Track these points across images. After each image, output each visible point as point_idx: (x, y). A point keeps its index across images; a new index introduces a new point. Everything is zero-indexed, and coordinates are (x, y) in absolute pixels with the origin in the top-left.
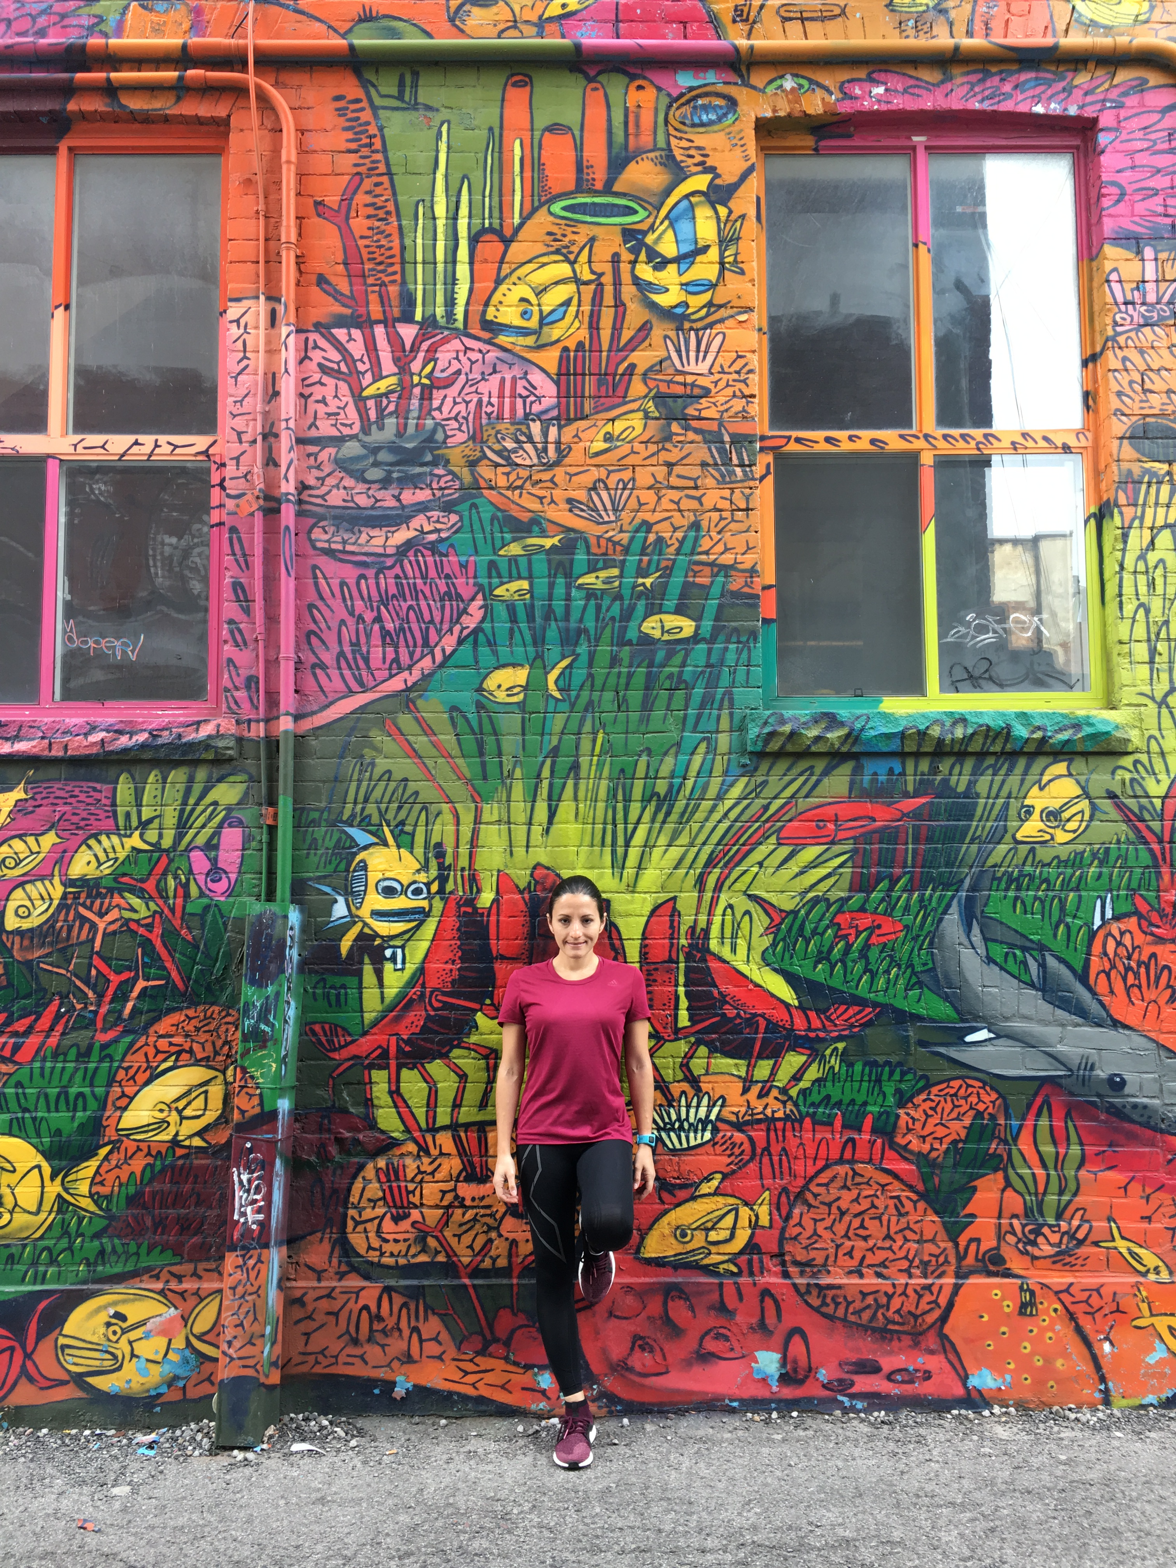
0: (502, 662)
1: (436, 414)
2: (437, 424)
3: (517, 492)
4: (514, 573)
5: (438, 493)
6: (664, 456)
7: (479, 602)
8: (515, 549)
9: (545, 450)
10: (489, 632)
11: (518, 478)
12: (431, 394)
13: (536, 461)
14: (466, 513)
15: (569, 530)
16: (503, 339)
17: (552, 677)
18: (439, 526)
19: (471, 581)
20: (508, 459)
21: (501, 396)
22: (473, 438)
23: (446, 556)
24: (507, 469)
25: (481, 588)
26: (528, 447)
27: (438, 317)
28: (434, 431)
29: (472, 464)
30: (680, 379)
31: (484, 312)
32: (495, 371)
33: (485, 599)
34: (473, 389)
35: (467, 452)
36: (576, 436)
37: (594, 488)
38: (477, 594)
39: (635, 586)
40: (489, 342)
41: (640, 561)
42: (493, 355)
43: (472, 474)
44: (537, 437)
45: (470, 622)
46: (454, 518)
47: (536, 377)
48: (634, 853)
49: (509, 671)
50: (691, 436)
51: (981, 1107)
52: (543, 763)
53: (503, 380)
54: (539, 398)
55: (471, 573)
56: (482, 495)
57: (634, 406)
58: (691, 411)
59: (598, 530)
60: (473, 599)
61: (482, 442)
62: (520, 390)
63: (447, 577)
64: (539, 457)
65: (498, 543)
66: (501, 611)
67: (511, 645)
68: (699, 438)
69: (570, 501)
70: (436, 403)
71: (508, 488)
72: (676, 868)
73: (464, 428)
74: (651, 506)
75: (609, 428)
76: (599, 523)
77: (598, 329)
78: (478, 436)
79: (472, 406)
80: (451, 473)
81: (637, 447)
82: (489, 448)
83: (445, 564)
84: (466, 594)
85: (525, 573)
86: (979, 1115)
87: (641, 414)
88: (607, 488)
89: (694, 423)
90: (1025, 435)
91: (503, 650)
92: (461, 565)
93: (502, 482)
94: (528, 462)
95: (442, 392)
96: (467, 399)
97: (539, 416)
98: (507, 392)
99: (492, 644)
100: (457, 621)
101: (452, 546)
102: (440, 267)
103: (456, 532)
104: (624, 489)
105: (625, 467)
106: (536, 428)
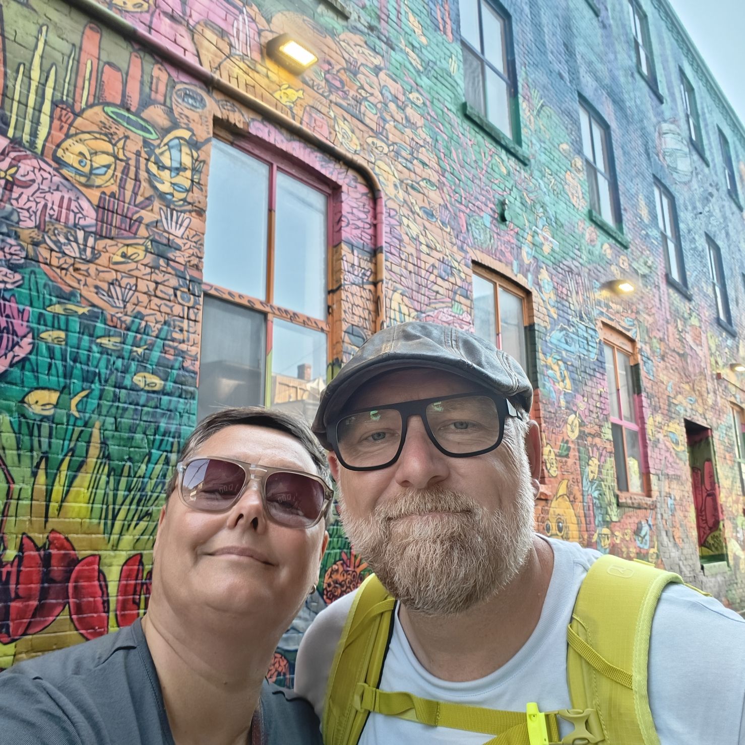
0: (41, 385)
1: (14, 202)
2: (14, 209)
3: (64, 272)
4: (56, 325)
5: (8, 257)
6: (154, 277)
7: (29, 339)
8: (58, 309)
9: (85, 250)
10: (34, 362)
11: (65, 262)
12: (12, 188)
13: (78, 255)
14: (27, 276)
15: (93, 305)
17: (74, 402)
18: (6, 279)
19: (25, 324)
20: (60, 248)
21: (60, 206)
22: (38, 227)
23: (9, 301)
24: (60, 255)
25: (32, 330)
26: (74, 244)
27: (24, 141)
28: (11, 213)
29: (36, 244)
30: (166, 235)
31: (55, 151)
32: (57, 189)
33: (33, 338)
34: (43, 195)
35: (33, 235)
36: (105, 248)
37: (112, 284)
38: (28, 333)
39: (131, 352)
40: (56, 170)
41: (135, 337)
42: (57, 179)
43: (35, 251)
44: (81, 241)
45: (20, 353)
46: (18, 277)
47: (85, 204)
48: (118, 524)
49: (46, 392)
50: (170, 270)
51: (280, 669)
52: (63, 460)
53: (62, 198)
54: (85, 217)
55: (25, 318)
56: (39, 267)
57: (141, 241)
58: (170, 255)
59: (113, 311)
60: (25, 336)
61: (44, 231)
62: (73, 207)
63: (8, 316)
64: (80, 254)
65: (47, 303)
66: (43, 348)
67: (48, 374)
68: (173, 272)
69: (97, 287)
70: (15, 195)
71: (58, 267)
73: (33, 218)
74: (145, 304)
75: (125, 249)
76: (113, 306)
77: (124, 188)
78: (42, 227)
79: (40, 206)
80: (19, 245)
81: (140, 266)
82: (49, 237)
83: (7, 307)
84: (21, 331)
85: (63, 326)
86: (279, 674)
87: (143, 248)
88: (120, 286)
89: (171, 263)
90: (308, 318)
91: (43, 377)
92: (19, 311)
93: (55, 262)
94: (73, 255)
95: (20, 190)
96: (38, 200)
97: (83, 228)
98: (65, 205)
99: (35, 371)
100: (12, 349)
101: (13, 295)
102: (30, 111)
103: (18, 287)
104: (130, 289)
105: (132, 276)
106: (80, 235)
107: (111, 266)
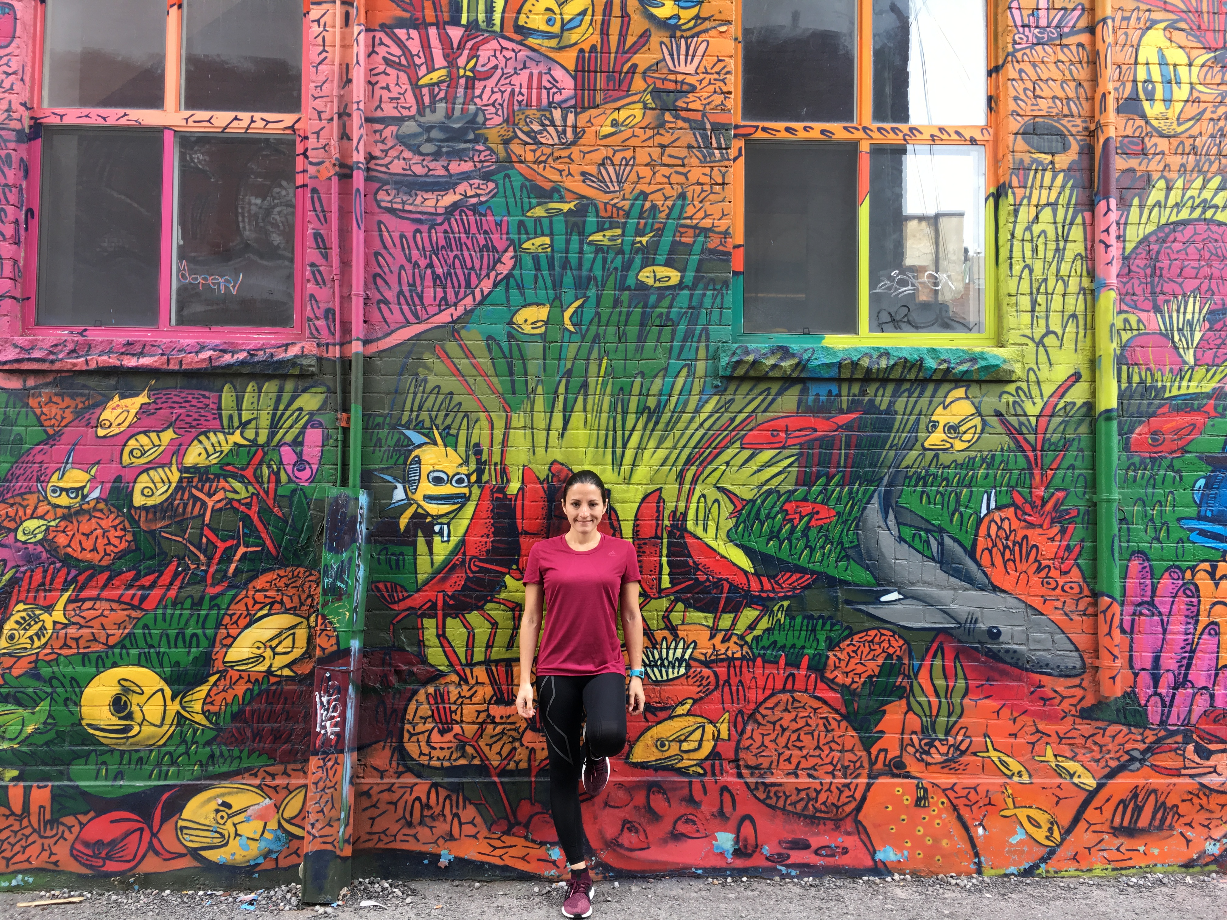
0: (528, 301)
1: (477, 100)
2: (478, 109)
3: (542, 166)
4: (539, 231)
5: (479, 165)
6: (658, 140)
7: (510, 253)
8: (539, 212)
9: (564, 132)
10: (518, 277)
11: (543, 154)
12: (474, 84)
13: (556, 141)
14: (501, 182)
15: (582, 197)
16: (532, 41)
17: (568, 314)
18: (479, 192)
19: (504, 237)
20: (534, 138)
21: (530, 87)
22: (507, 121)
23: (485, 216)
24: (534, 147)
25: (512, 242)
26: (551, 129)
27: (480, 22)
28: (476, 114)
29: (506, 142)
30: (672, 77)
31: (517, 19)
32: (525, 67)
33: (515, 251)
34: (508, 81)
35: (502, 132)
36: (589, 121)
37: (603, 164)
38: (509, 246)
39: (634, 243)
40: (521, 43)
41: (638, 223)
42: (524, 54)
43: (506, 150)
44: (558, 121)
45: (503, 269)
46: (491, 185)
47: (558, 73)
48: (629, 454)
49: (534, 308)
50: (680, 123)
51: (891, 651)
52: (560, 382)
53: (531, 75)
54: (560, 90)
55: (504, 230)
56: (513, 168)
57: (636, 98)
58: (680, 103)
59: (605, 198)
60: (506, 251)
61: (514, 124)
62: (545, 83)
63: (486, 232)
64: (559, 138)
65: (526, 207)
66: (528, 261)
67: (535, 288)
68: (686, 125)
69: (583, 174)
70: (477, 92)
71: (534, 163)
72: (662, 465)
73: (500, 112)
74: (647, 180)
75: (615, 115)
76: (606, 192)
77: (608, 35)
78: (511, 119)
79: (506, 95)
80: (489, 149)
81: (638, 131)
82: (520, 129)
83: (484, 222)
84: (500, 247)
85: (547, 231)
86: (889, 656)
87: (640, 105)
88: (613, 164)
89: (683, 114)
90: (941, 129)
91: (529, 293)
92: (496, 224)
93: (530, 157)
94: (550, 142)
95: (483, 83)
96: (503, 89)
97: (559, 105)
98: (535, 85)
99: (520, 287)
100: (493, 268)
101: (489, 208)
103: (493, 197)
104: (626, 165)
105: (627, 148)
106: (557, 114)
107: (599, 142)
